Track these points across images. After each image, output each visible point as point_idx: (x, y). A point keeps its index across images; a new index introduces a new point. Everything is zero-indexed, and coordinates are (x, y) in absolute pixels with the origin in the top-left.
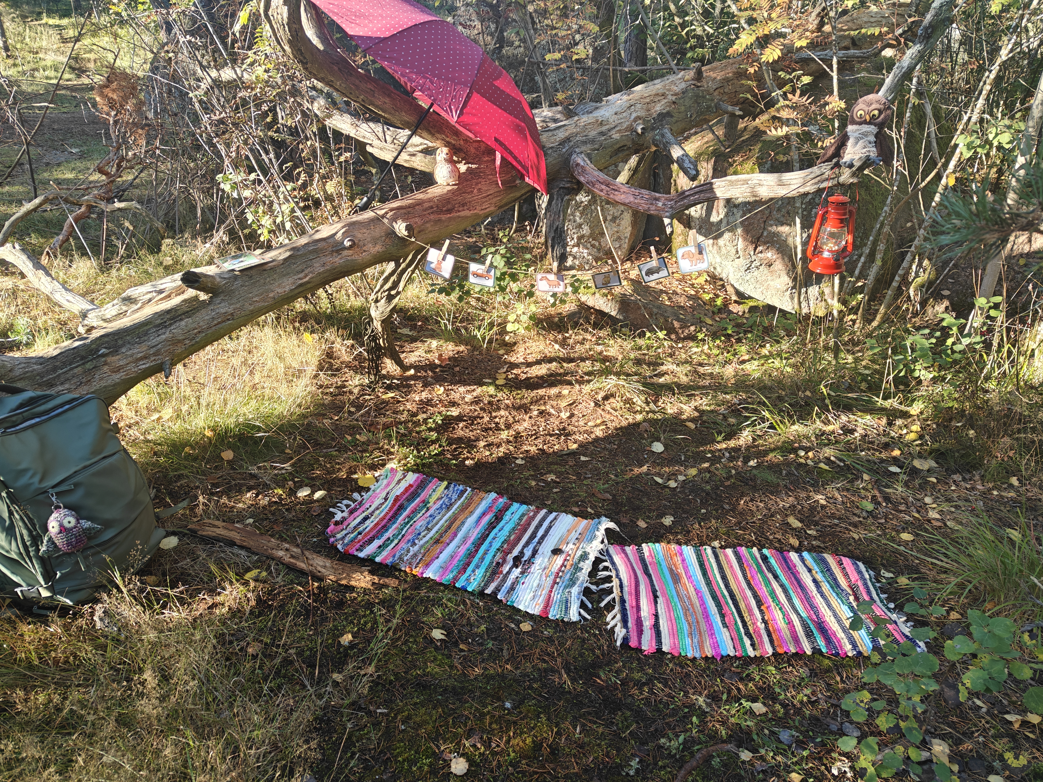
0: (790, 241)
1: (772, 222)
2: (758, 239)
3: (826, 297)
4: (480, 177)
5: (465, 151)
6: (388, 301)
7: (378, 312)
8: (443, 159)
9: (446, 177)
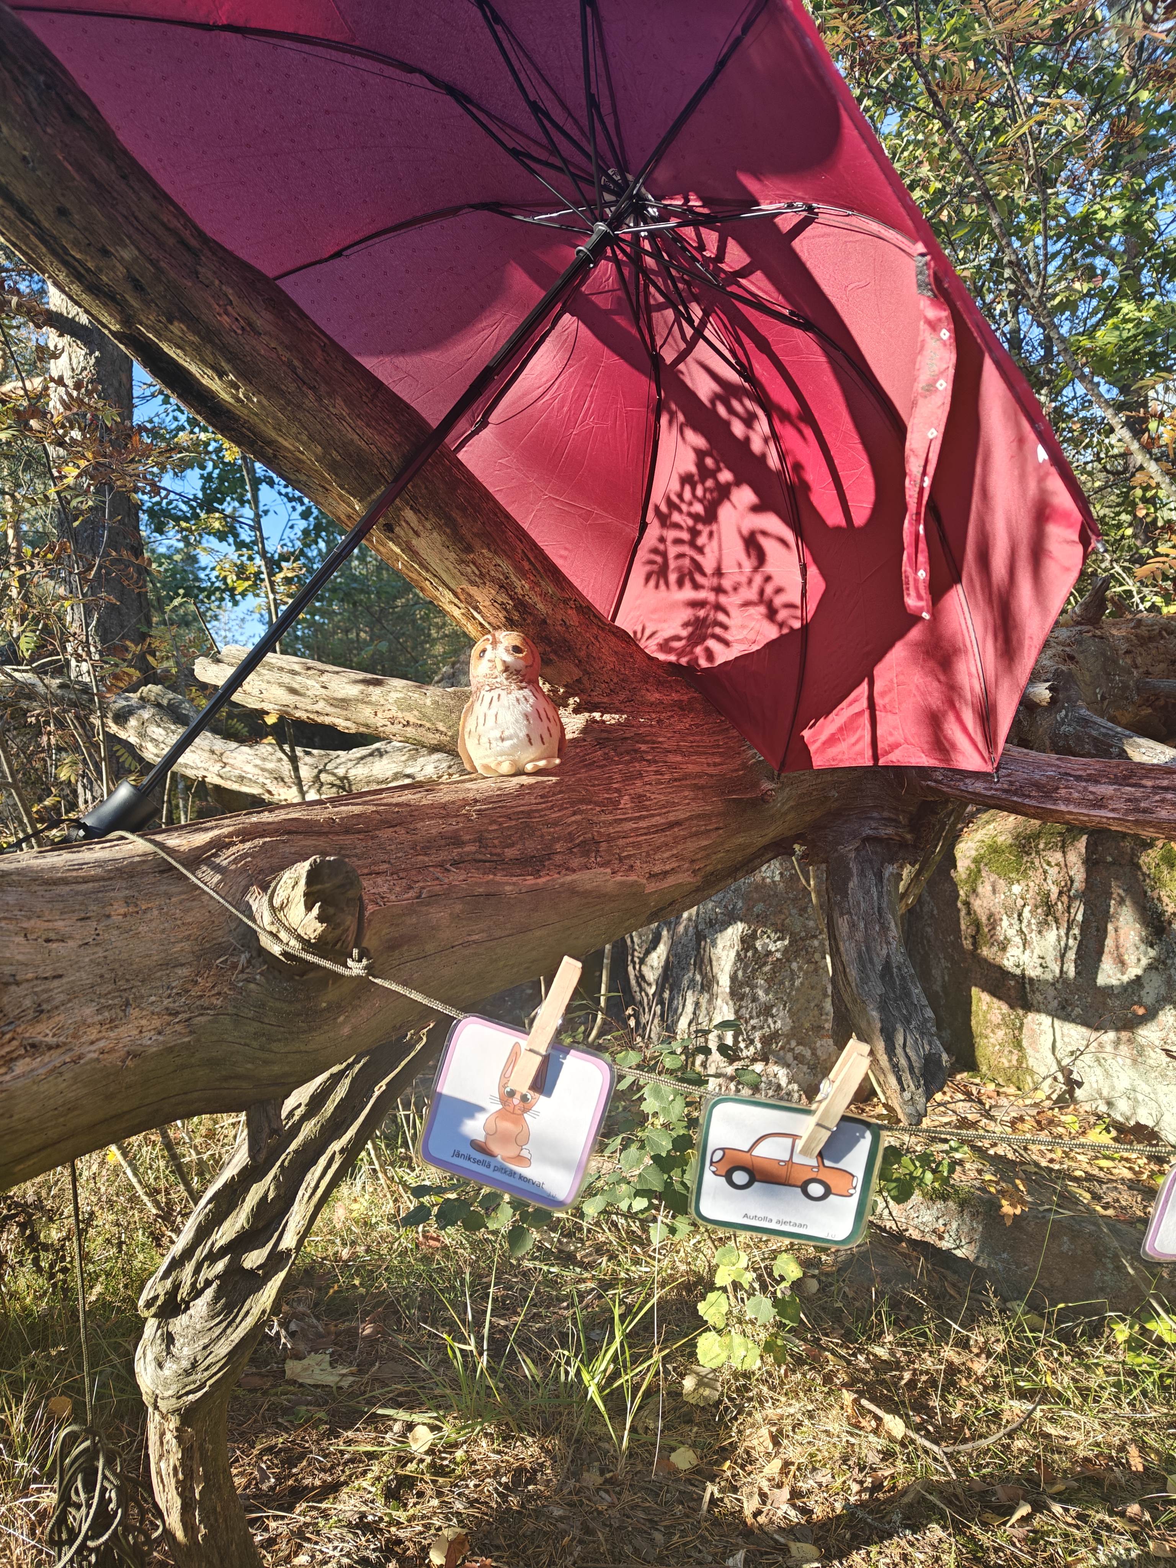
4: (637, 756)
5: (583, 654)
6: (225, 1306)
7: (171, 1368)
8: (500, 667)
9: (510, 738)
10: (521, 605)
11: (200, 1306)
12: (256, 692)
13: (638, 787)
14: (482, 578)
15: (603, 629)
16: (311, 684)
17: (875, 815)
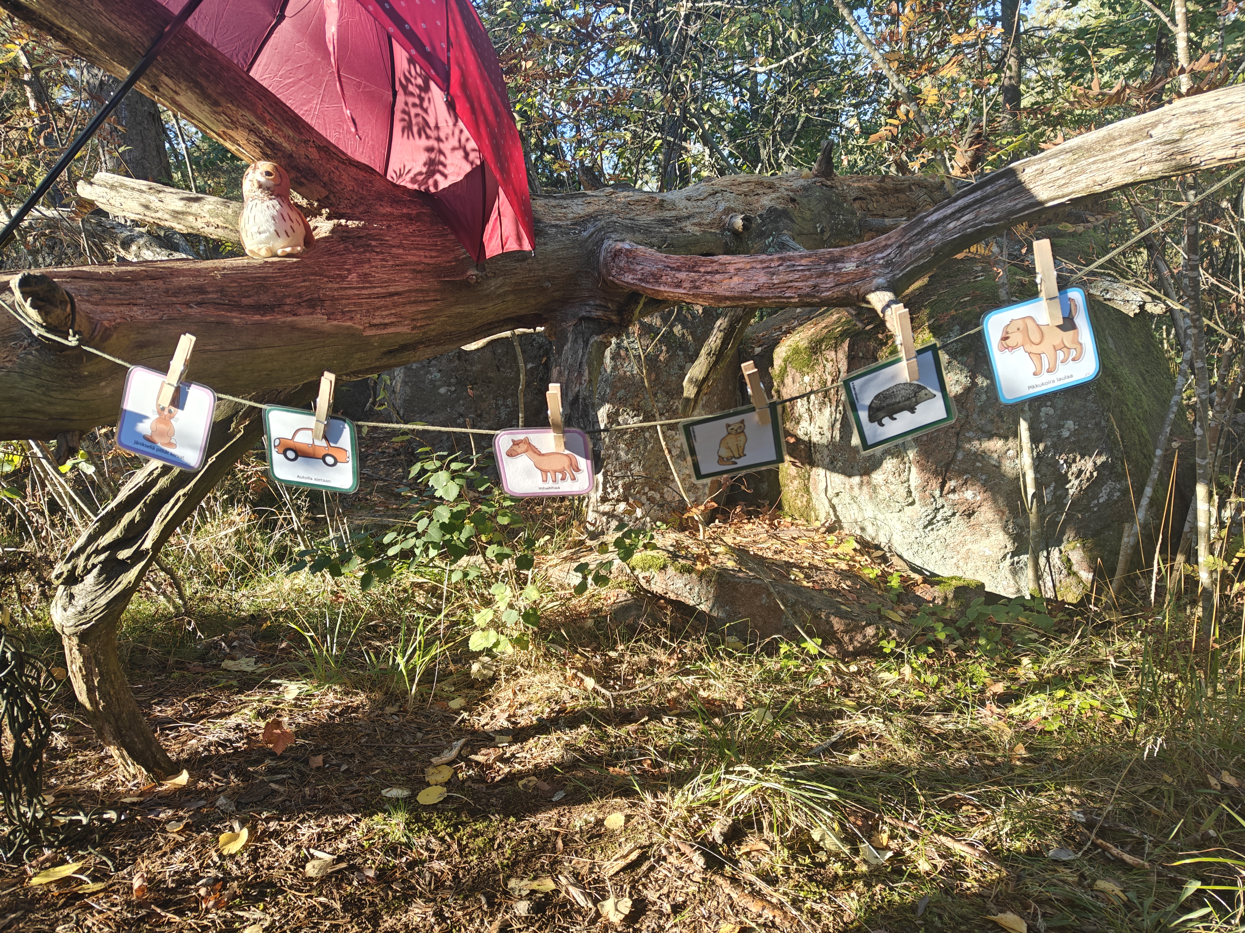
0: (1008, 466)
1: (971, 434)
2: (947, 466)
3: (1075, 568)
4: (368, 248)
5: (326, 179)
6: (105, 579)
7: (71, 611)
8: (256, 185)
9: (264, 232)
10: (269, 143)
11: (90, 579)
12: (118, 205)
13: (366, 268)
14: (234, 124)
15: (344, 163)
16: (153, 200)
17: (591, 302)
